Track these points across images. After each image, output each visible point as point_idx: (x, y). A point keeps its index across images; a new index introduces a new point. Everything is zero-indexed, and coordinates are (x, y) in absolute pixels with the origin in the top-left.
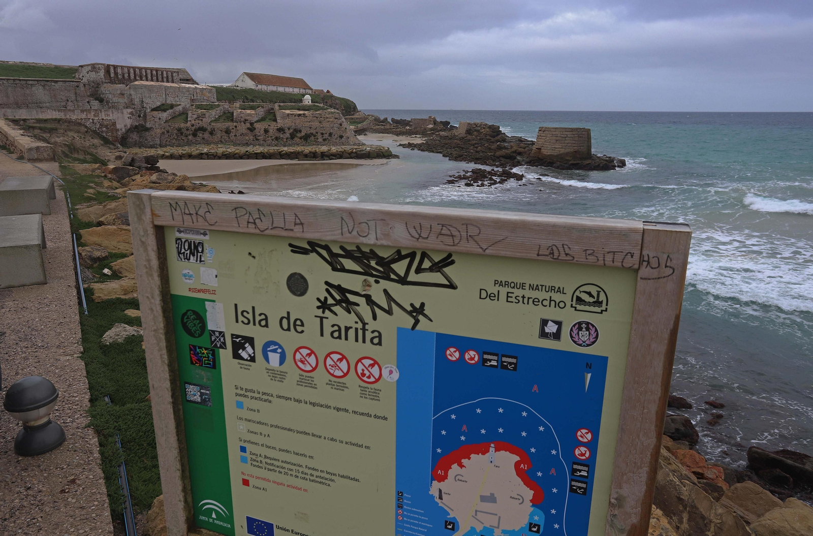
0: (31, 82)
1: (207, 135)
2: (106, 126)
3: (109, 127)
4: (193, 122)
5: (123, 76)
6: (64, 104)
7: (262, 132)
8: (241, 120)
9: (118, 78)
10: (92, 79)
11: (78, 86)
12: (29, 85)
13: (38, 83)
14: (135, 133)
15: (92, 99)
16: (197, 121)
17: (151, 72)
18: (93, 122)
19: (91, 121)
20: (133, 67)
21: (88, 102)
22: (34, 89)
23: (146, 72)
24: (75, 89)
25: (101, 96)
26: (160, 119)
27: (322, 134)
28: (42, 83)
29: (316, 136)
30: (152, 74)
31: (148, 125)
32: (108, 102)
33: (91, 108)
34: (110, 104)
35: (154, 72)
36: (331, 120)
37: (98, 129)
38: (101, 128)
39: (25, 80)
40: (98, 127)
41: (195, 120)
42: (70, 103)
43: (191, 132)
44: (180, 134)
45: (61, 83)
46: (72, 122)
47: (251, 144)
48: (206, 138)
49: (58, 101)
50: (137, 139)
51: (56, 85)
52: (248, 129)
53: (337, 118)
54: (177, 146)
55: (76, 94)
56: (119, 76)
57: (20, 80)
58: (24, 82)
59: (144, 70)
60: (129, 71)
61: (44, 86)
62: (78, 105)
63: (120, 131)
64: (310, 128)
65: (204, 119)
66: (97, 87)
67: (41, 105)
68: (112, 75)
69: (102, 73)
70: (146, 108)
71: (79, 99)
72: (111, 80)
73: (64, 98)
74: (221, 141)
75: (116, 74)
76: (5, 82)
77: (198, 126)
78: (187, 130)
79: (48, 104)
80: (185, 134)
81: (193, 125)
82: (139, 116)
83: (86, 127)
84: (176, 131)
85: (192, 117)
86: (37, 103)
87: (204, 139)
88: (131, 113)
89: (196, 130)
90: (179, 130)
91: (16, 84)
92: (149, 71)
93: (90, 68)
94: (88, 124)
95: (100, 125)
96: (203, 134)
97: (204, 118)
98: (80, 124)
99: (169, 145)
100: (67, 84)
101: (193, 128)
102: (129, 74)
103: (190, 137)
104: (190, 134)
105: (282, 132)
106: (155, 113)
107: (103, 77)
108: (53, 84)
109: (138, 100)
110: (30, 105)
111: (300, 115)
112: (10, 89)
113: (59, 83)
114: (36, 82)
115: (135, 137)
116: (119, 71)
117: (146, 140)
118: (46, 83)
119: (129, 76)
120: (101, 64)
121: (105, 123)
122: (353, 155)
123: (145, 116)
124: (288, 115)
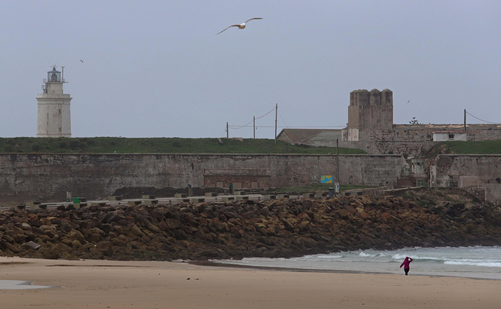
2: (479, 192)
3: (480, 192)
18: (471, 190)
19: (470, 189)
37: (474, 194)
38: (475, 193)
40: (473, 192)
46: (459, 189)
83: (466, 192)
94: (468, 191)
95: (475, 191)
98: (464, 191)
121: (478, 190)
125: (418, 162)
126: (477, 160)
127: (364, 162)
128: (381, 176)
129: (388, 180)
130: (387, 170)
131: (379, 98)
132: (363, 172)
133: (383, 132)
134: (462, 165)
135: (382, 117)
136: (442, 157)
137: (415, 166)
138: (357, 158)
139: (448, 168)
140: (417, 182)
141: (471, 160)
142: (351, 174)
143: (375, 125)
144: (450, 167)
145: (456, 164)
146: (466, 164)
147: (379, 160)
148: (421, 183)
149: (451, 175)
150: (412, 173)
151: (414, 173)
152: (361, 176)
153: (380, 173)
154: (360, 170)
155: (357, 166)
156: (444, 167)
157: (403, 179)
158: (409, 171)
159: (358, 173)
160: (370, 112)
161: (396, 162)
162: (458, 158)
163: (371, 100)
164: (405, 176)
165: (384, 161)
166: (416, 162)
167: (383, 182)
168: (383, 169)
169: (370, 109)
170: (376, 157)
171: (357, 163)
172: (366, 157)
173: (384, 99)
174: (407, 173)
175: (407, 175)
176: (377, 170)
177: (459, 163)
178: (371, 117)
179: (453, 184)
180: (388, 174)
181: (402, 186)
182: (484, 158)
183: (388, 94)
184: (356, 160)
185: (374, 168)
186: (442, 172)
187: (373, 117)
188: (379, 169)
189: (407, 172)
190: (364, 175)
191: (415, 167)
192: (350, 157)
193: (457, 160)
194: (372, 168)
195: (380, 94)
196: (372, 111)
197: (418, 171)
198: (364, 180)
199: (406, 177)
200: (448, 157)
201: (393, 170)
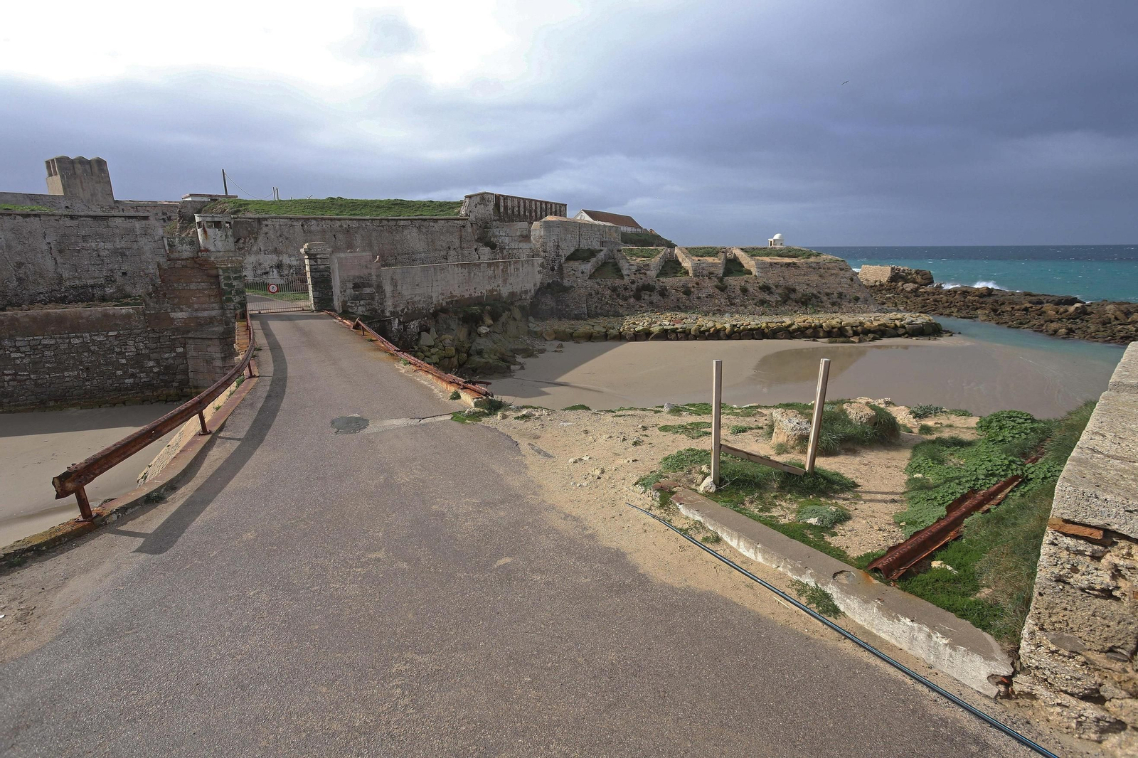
0: (402, 223)
1: (656, 297)
4: (633, 277)
5: (513, 211)
6: (443, 253)
7: (738, 291)
8: (702, 272)
9: (507, 213)
10: (480, 216)
11: (464, 227)
12: (399, 226)
13: (412, 224)
14: (549, 296)
15: (481, 245)
16: (638, 275)
17: (541, 204)
20: (523, 199)
21: (476, 250)
22: (406, 232)
23: (536, 204)
24: (461, 231)
25: (492, 239)
26: (583, 273)
27: (827, 294)
28: (417, 224)
29: (819, 297)
30: (541, 208)
31: (566, 283)
32: (502, 249)
33: (479, 258)
34: (505, 252)
35: (544, 206)
36: (835, 272)
39: (394, 220)
41: (635, 274)
42: (452, 253)
43: (631, 293)
44: (615, 297)
45: (443, 222)
47: (725, 312)
48: (655, 301)
49: (436, 250)
50: (554, 304)
51: (435, 225)
52: (717, 287)
53: (843, 269)
54: (614, 316)
55: (461, 238)
56: (509, 211)
57: (388, 220)
58: (394, 223)
59: (533, 202)
60: (519, 203)
61: (419, 228)
62: (462, 255)
63: (529, 294)
64: (808, 285)
65: (648, 272)
66: (486, 227)
67: (414, 257)
68: (502, 210)
69: (491, 206)
70: (561, 256)
71: (464, 245)
72: (500, 217)
73: (445, 245)
74: (679, 307)
75: (506, 207)
76: (368, 224)
77: (640, 283)
78: (626, 289)
79: (423, 255)
80: (623, 296)
81: (633, 282)
82: (553, 269)
84: (608, 292)
85: (630, 269)
86: (408, 254)
87: (651, 303)
88: (542, 265)
89: (639, 290)
90: (614, 289)
91: (383, 226)
92: (538, 204)
93: (478, 198)
96: (650, 296)
97: (648, 270)
99: (602, 315)
100: (450, 223)
101: (634, 286)
102: (519, 207)
103: (632, 300)
104: (630, 296)
105: (768, 292)
106: (575, 264)
107: (492, 212)
108: (432, 224)
109: (552, 245)
110: (399, 257)
111: (788, 265)
112: (374, 234)
113: (440, 222)
114: (410, 222)
115: (548, 302)
116: (509, 203)
117: (568, 306)
118: (422, 223)
119: (519, 211)
120: (491, 194)
122: (901, 331)
123: (561, 268)
124: (771, 264)
125: (216, 219)
126: (302, 225)
127: (52, 229)
128: (107, 260)
129: (125, 267)
130: (118, 247)
131: (88, 167)
132: (55, 252)
133: (103, 208)
134: (278, 235)
135: (97, 190)
136: (239, 220)
137: (210, 231)
138: (28, 219)
139: (252, 240)
140: (221, 272)
141: (292, 226)
142: (18, 258)
143: (89, 200)
144: (256, 239)
145: (266, 233)
146: (285, 233)
147: (92, 226)
148: (234, 276)
149: (312, 252)
150: (201, 251)
151: (207, 250)
152: (50, 264)
153: (101, 254)
154: (46, 247)
155: (31, 240)
156: (245, 238)
157: (177, 266)
158: (190, 245)
159: (40, 256)
160: (79, 184)
161: (137, 230)
162: (269, 222)
163: (76, 170)
164: (182, 260)
165: (108, 227)
166: (209, 219)
167: (112, 272)
168: (109, 245)
169: (78, 181)
170: (85, 219)
171: (30, 232)
172: (57, 218)
173: (96, 169)
174: (186, 251)
175: (186, 255)
176: (92, 246)
177: (271, 232)
178: (81, 190)
179: (319, 274)
180: (123, 255)
181: (175, 285)
182: (314, 222)
183: (101, 163)
184: (25, 224)
185: (84, 244)
186: (243, 248)
187: (83, 190)
188: (97, 245)
189: (186, 247)
190: (59, 260)
191: (208, 234)
192: (5, 218)
193: (267, 226)
194: (76, 243)
195: (89, 162)
196: (81, 182)
197: (219, 244)
198: (59, 270)
199: (184, 263)
200: (250, 220)
201: (135, 246)
